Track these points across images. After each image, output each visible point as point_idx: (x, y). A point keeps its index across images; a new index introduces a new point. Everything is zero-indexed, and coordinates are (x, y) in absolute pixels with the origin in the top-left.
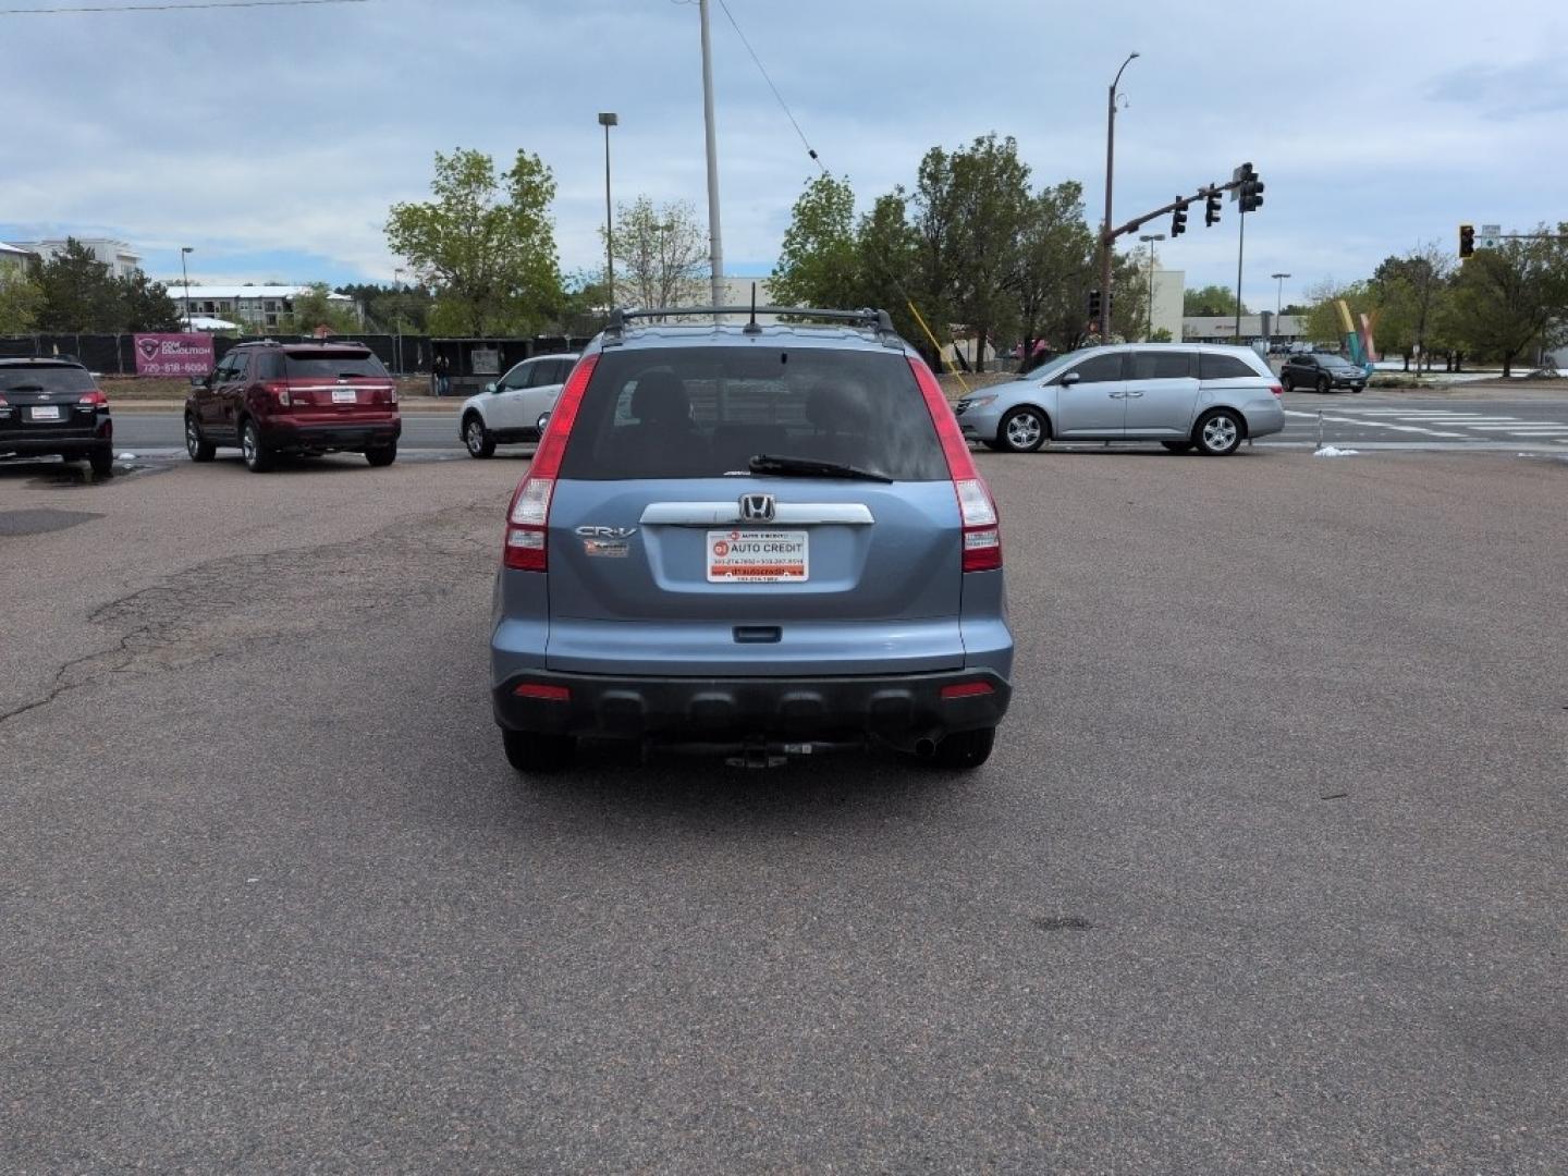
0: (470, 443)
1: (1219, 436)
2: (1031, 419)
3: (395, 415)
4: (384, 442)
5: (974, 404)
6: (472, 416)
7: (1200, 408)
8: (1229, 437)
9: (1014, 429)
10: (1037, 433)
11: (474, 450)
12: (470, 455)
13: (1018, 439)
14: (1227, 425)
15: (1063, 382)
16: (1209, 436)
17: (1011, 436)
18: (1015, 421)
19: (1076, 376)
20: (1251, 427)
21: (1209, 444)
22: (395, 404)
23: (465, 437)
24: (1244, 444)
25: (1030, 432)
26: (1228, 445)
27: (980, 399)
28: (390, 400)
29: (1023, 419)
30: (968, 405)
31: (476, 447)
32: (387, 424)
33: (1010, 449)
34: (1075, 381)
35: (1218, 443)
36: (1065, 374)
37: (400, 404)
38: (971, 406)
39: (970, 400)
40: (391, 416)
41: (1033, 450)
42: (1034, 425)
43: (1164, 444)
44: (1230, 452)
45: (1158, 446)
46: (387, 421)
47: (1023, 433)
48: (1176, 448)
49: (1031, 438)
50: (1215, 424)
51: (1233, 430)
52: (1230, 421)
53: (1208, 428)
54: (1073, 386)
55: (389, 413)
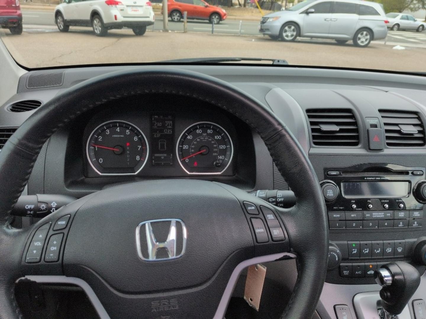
0: (59, 25)
1: (363, 39)
2: (293, 27)
3: (19, 12)
4: (14, 24)
5: (271, 20)
6: (58, 13)
7: (358, 27)
8: (366, 40)
9: (286, 31)
10: (295, 33)
11: (60, 28)
12: (58, 30)
13: (287, 36)
14: (366, 35)
15: (307, 12)
16: (359, 39)
17: (284, 34)
18: (287, 28)
19: (313, 10)
20: (376, 36)
21: (359, 42)
22: (19, 6)
23: (57, 22)
24: (372, 42)
25: (292, 33)
26: (367, 42)
27: (273, 18)
28: (16, 4)
29: (290, 27)
30: (267, 20)
31: (61, 27)
32: (15, 16)
33: (283, 40)
34: (312, 13)
35: (362, 42)
36: (308, 9)
37: (21, 6)
38: (268, 20)
39: (268, 18)
40: (16, 12)
41: (293, 41)
42: (294, 30)
43: (336, 40)
44: (366, 46)
45: (334, 41)
46: (15, 14)
47: (289, 33)
48: (341, 42)
49: (292, 36)
50: (362, 34)
51: (368, 37)
52: (368, 33)
53: (359, 36)
54: (310, 15)
55: (15, 11)
